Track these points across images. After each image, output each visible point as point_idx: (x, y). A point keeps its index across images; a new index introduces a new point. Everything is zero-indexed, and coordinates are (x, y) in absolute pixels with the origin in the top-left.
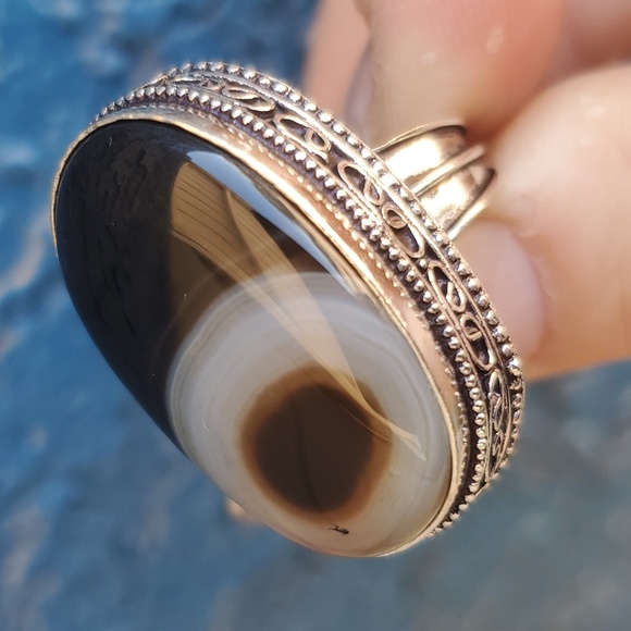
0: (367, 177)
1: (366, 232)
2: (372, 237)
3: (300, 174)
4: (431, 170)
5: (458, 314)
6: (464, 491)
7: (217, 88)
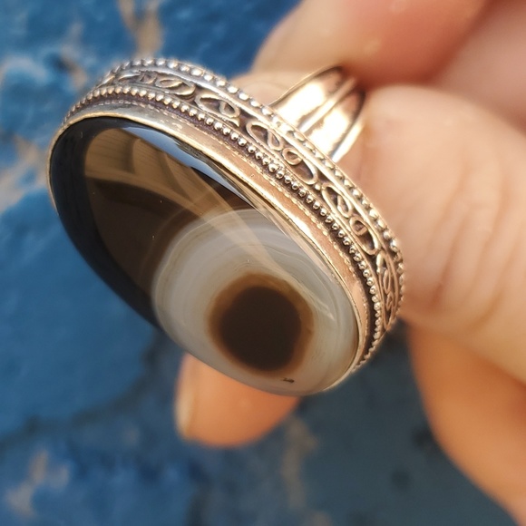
0: (269, 130)
1: (274, 173)
2: (278, 176)
3: (219, 139)
4: (317, 108)
5: (348, 219)
6: (370, 340)
7: (151, 81)
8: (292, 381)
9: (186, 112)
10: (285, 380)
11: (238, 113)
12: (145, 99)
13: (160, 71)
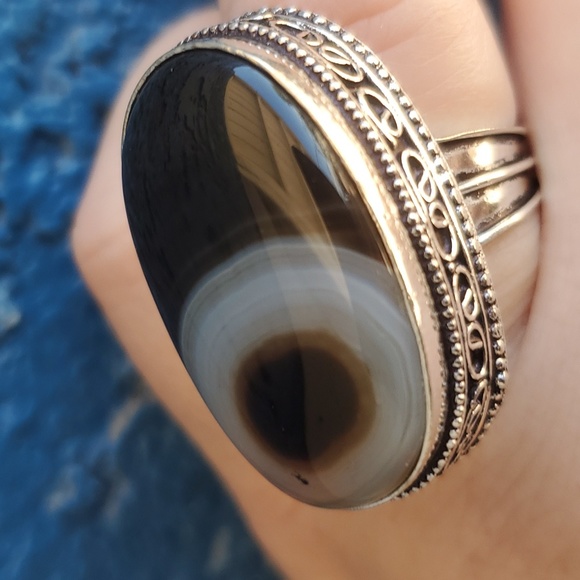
0: (426, 169)
1: (410, 225)
2: (413, 232)
5: (468, 322)
7: (315, 44)
8: (305, 482)
9: (343, 101)
10: (299, 477)
11: (399, 132)
12: (300, 61)
13: (331, 37)
